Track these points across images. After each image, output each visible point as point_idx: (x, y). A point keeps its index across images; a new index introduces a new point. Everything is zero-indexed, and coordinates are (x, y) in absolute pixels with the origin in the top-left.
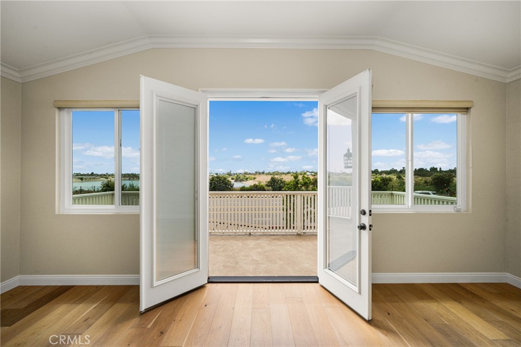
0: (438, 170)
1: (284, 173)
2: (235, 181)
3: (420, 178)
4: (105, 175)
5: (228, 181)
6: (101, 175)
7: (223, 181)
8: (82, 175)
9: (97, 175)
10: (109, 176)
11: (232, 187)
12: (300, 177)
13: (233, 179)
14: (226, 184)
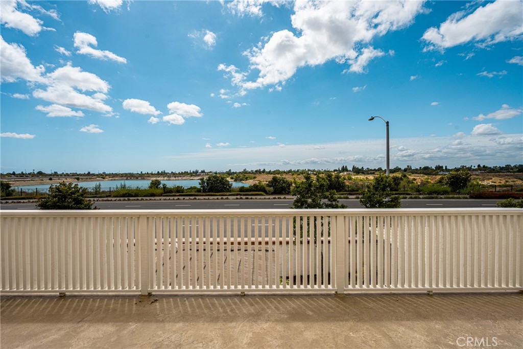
0: (444, 168)
1: (285, 172)
2: (234, 181)
3: (426, 177)
4: (102, 175)
5: (226, 181)
6: (97, 175)
7: (220, 181)
8: (78, 175)
9: (93, 175)
10: (107, 175)
11: (230, 187)
12: (314, 178)
13: (232, 178)
14: (223, 184)
